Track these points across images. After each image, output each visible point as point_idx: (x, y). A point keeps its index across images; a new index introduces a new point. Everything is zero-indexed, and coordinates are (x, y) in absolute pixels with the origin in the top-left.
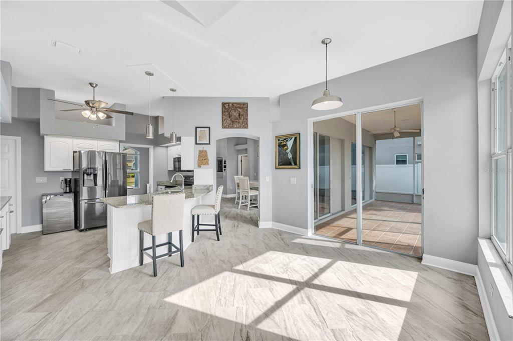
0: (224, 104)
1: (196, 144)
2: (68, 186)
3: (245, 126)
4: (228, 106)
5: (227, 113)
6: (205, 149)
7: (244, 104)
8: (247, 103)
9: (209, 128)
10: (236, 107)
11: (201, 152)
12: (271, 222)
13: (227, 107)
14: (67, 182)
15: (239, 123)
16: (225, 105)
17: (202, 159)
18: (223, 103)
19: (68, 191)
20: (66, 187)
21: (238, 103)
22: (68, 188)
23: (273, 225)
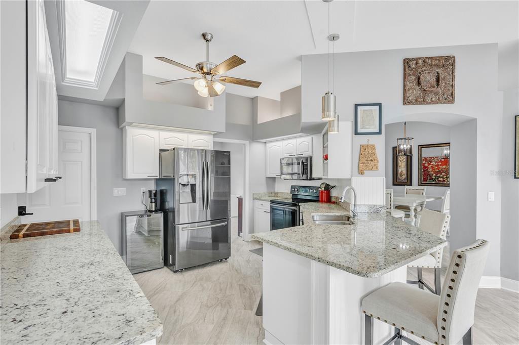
0: (407, 62)
1: (356, 133)
2: (153, 201)
3: (450, 98)
4: (417, 63)
5: (413, 77)
6: (371, 143)
7: (447, 58)
8: (454, 57)
9: (380, 105)
10: (431, 66)
11: (363, 148)
12: (499, 278)
13: (414, 66)
14: (152, 195)
15: (436, 94)
16: (411, 63)
17: (365, 160)
18: (405, 60)
19: (154, 209)
20: (151, 202)
21: (436, 58)
22: (154, 204)
23: (502, 283)
